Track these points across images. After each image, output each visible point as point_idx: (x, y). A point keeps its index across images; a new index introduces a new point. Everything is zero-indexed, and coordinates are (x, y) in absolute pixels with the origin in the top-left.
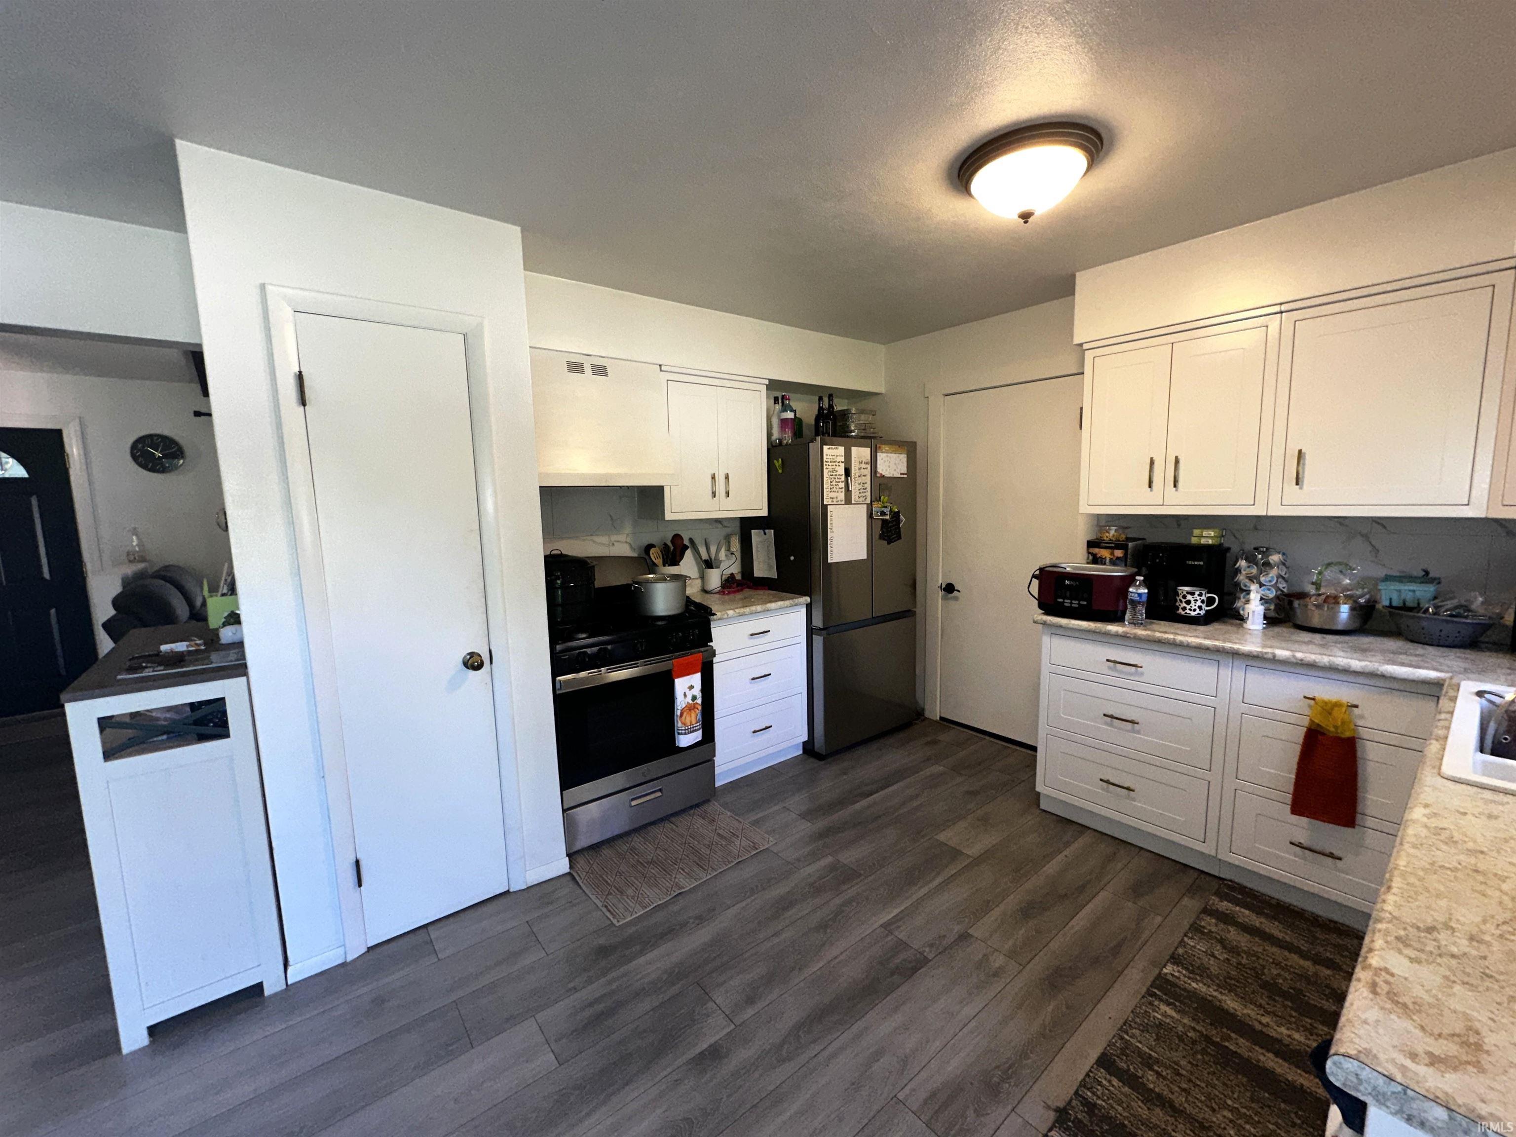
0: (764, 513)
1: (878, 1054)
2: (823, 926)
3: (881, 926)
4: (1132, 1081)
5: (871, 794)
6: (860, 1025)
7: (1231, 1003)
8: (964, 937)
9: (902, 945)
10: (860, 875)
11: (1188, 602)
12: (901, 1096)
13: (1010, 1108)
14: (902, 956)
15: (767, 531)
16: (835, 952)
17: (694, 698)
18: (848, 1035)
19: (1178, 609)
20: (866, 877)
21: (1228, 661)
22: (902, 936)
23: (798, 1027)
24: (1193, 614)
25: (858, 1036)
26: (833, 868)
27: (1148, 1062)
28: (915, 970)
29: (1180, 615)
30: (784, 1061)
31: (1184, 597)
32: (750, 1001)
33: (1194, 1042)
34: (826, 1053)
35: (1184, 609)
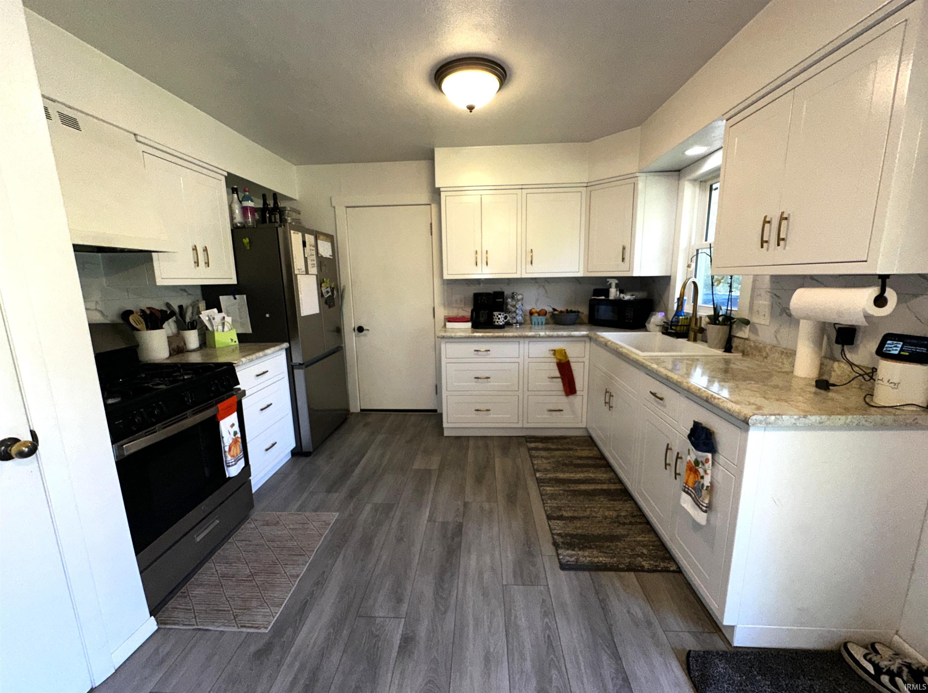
0: (234, 281)
1: (481, 574)
2: (400, 540)
3: (428, 521)
4: (561, 518)
5: (358, 462)
6: (462, 569)
7: (561, 476)
8: (465, 504)
9: (444, 525)
10: (394, 505)
11: (499, 319)
12: (505, 583)
13: (540, 556)
14: (450, 528)
15: (237, 296)
16: (418, 546)
17: (235, 433)
18: (461, 577)
19: (495, 322)
20: (398, 504)
21: (522, 340)
22: (441, 520)
23: (436, 593)
24: (501, 324)
25: (466, 575)
26: (376, 508)
27: (559, 509)
28: (460, 530)
29: (496, 325)
30: (445, 612)
31: (497, 316)
32: (400, 600)
33: (564, 494)
34: (460, 592)
35: (498, 322)
